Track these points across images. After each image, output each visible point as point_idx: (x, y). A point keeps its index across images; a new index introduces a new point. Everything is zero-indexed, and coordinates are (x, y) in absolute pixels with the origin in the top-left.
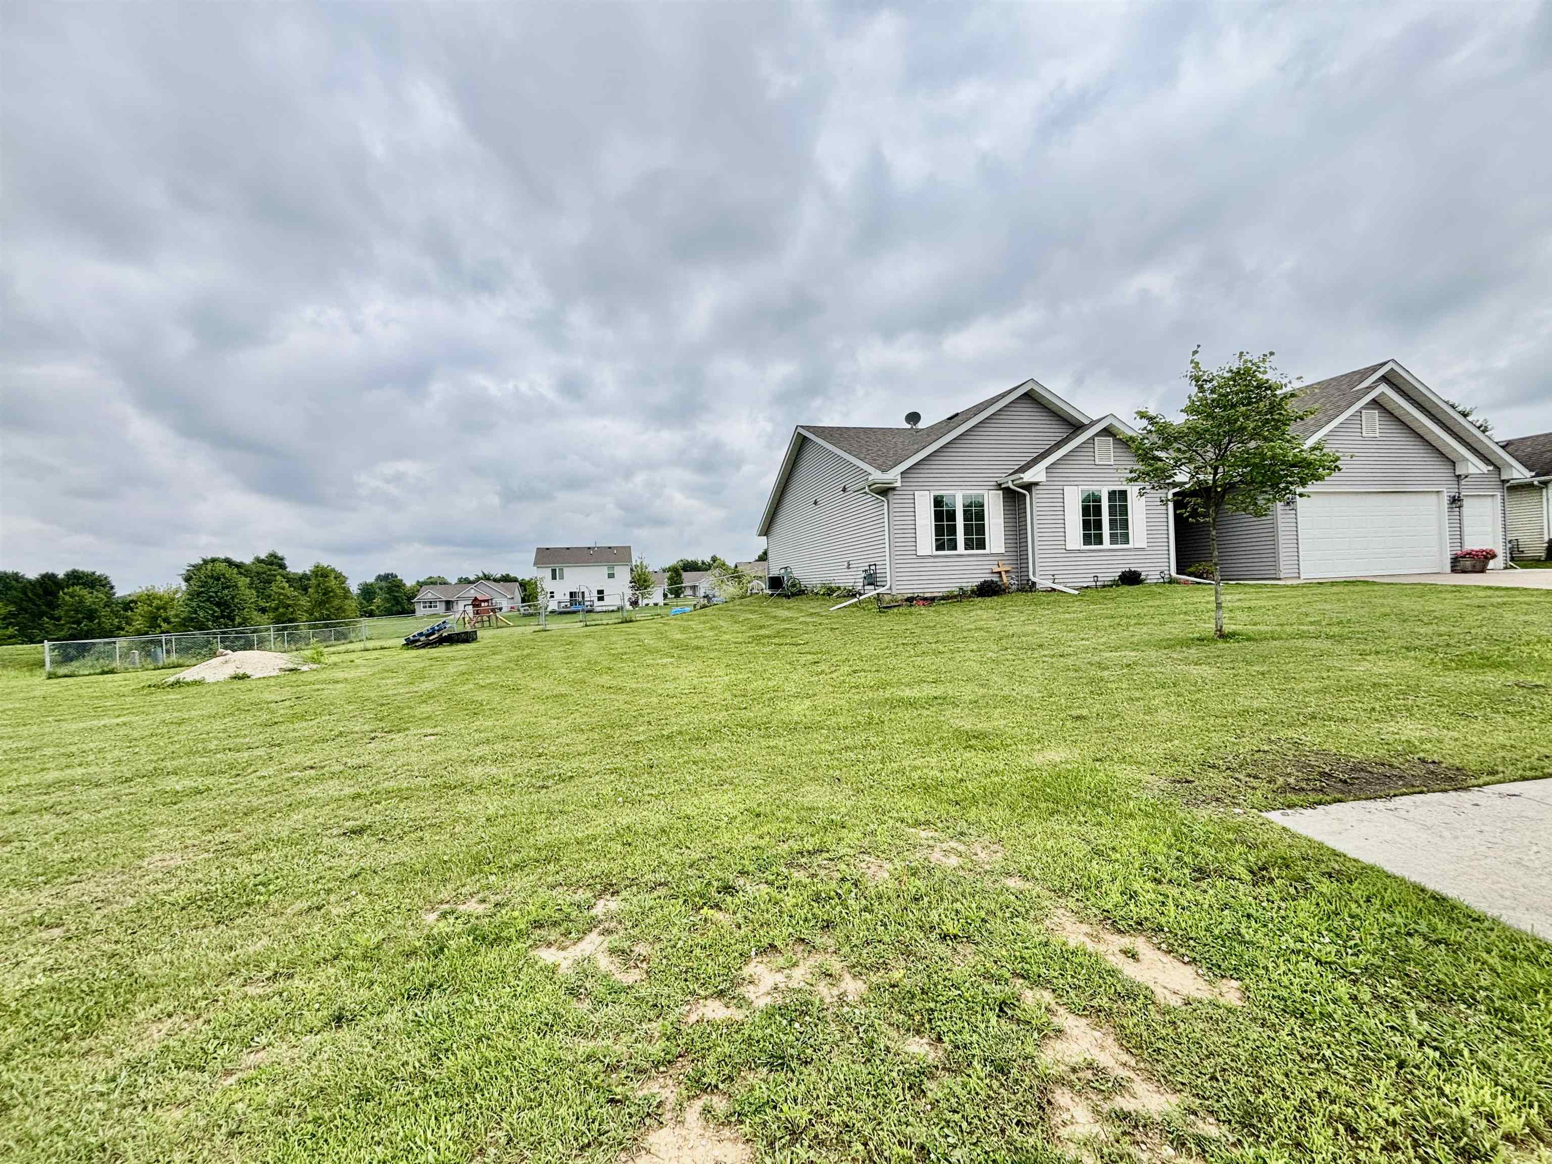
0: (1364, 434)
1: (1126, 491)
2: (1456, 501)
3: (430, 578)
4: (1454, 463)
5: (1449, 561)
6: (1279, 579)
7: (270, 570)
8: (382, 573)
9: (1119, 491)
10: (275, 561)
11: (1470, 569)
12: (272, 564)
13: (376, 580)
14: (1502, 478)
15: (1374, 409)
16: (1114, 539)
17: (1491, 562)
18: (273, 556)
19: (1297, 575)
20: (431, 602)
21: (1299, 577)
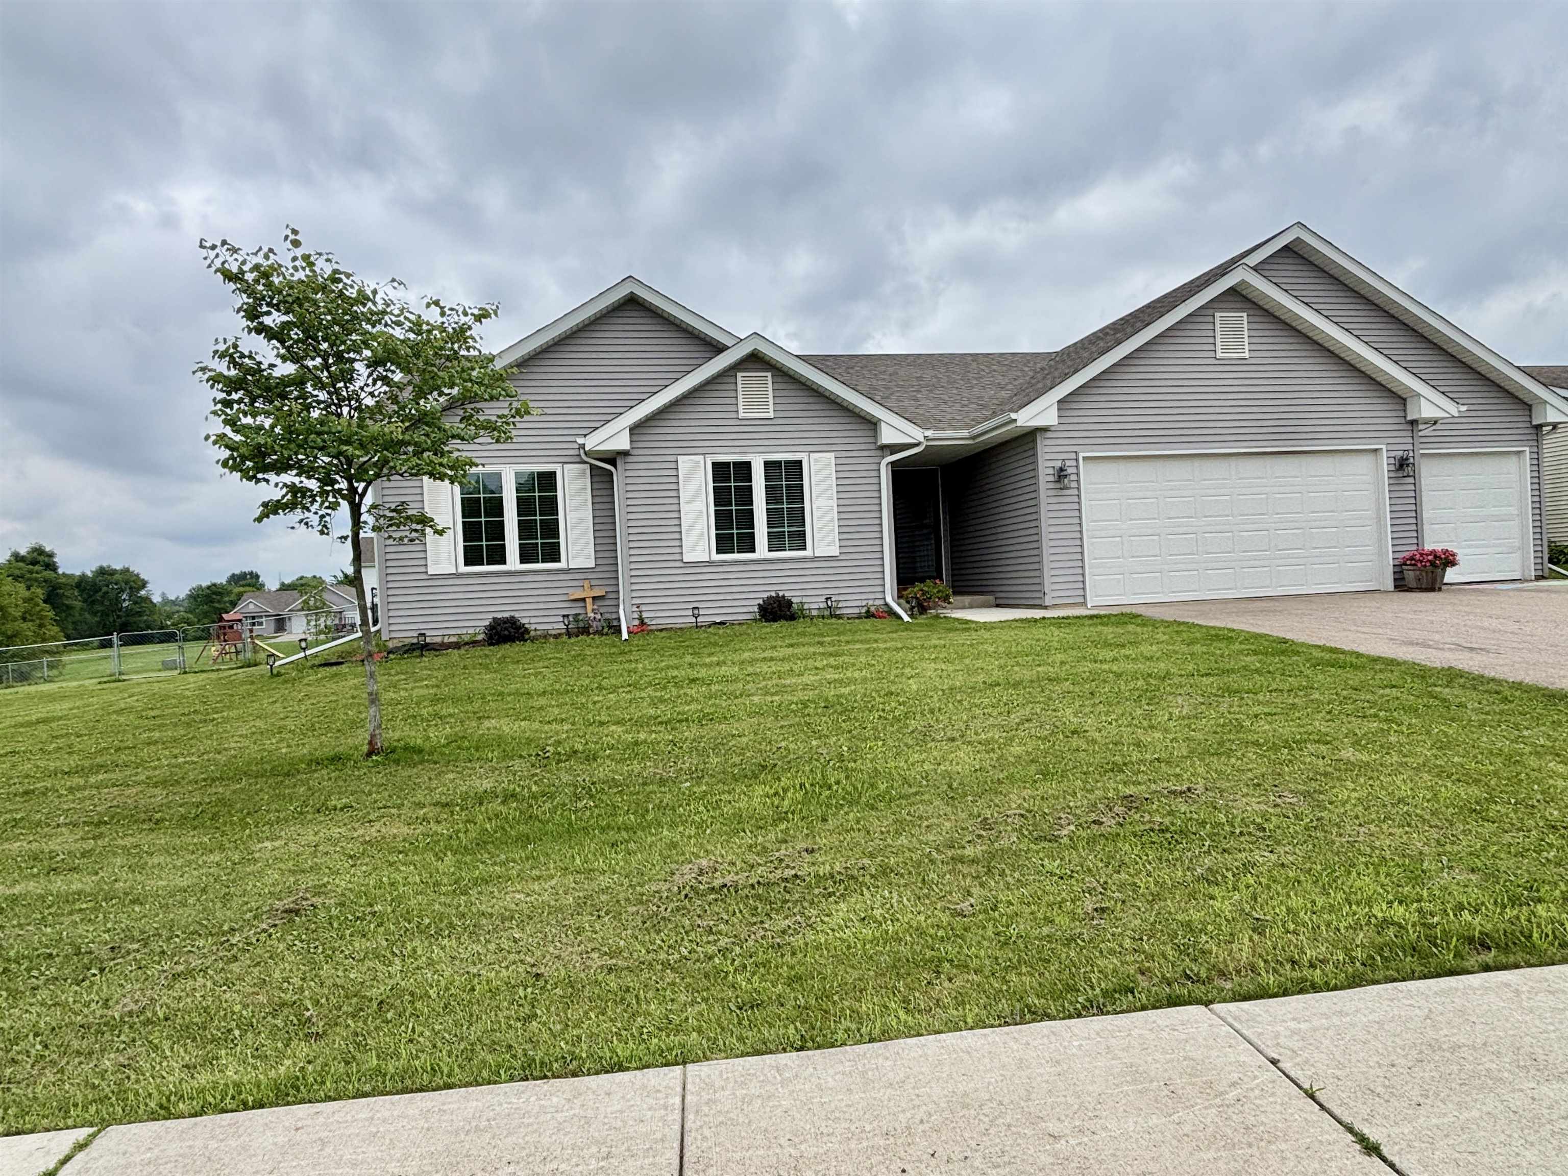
0: (1219, 355)
1: (800, 463)
2: (1403, 465)
3: (302, 578)
4: (1405, 400)
5: (1391, 569)
6: (1046, 608)
7: (31, 572)
8: (237, 572)
9: (787, 462)
10: (41, 558)
11: (1415, 585)
12: (34, 563)
13: (229, 582)
14: (1534, 423)
15: (1242, 310)
16: (776, 541)
17: (1449, 570)
18: (39, 551)
19: (1081, 600)
20: (254, 618)
21: (1084, 604)
